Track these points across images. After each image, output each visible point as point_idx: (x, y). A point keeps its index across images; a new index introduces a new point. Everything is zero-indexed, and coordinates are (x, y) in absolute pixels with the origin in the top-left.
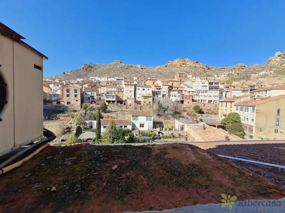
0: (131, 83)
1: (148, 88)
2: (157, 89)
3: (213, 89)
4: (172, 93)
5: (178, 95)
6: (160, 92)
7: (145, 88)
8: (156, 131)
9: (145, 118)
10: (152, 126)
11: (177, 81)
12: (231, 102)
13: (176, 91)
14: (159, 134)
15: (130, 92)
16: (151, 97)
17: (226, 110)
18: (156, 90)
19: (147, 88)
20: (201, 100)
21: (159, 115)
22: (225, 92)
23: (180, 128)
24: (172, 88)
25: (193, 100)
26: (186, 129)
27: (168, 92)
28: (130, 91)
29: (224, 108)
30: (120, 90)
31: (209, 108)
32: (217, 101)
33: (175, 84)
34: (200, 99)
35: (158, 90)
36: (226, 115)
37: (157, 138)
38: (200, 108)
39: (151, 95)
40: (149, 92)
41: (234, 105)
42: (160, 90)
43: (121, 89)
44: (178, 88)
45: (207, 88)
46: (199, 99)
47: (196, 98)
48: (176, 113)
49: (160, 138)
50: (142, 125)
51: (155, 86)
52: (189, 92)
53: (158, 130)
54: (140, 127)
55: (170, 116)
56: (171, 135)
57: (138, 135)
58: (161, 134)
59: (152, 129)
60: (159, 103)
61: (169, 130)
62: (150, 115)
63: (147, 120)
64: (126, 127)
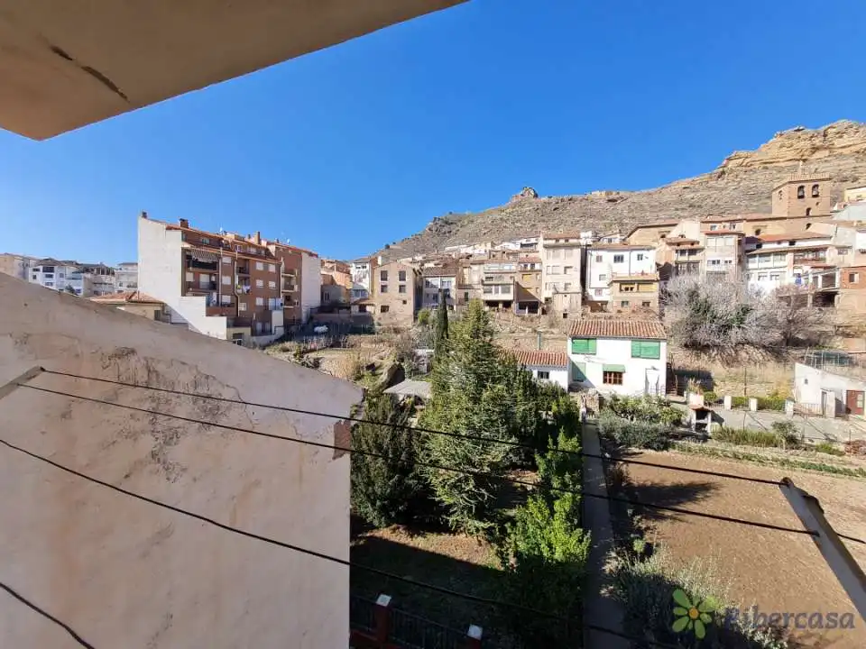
0: (567, 241)
1: (640, 252)
2: (683, 252)
4: (754, 264)
5: (797, 271)
6: (698, 262)
7: (626, 255)
8: (685, 403)
9: (626, 345)
10: (663, 382)
11: (785, 218)
13: (782, 253)
14: (701, 421)
15: (565, 272)
16: (650, 282)
18: (674, 258)
19: (635, 254)
21: (695, 346)
23: (831, 404)
24: (759, 246)
27: (734, 263)
28: (566, 268)
30: (529, 268)
33: (772, 230)
35: (685, 258)
37: (684, 436)
39: (657, 276)
40: (646, 266)
42: (693, 258)
43: (533, 265)
44: (792, 243)
49: (705, 438)
50: (614, 377)
51: (670, 244)
53: (696, 400)
54: (605, 381)
55: (757, 354)
56: (772, 431)
57: (596, 410)
58: (713, 420)
59: (662, 395)
60: (693, 294)
61: (760, 408)
62: (652, 335)
63: (638, 357)
64: (547, 376)
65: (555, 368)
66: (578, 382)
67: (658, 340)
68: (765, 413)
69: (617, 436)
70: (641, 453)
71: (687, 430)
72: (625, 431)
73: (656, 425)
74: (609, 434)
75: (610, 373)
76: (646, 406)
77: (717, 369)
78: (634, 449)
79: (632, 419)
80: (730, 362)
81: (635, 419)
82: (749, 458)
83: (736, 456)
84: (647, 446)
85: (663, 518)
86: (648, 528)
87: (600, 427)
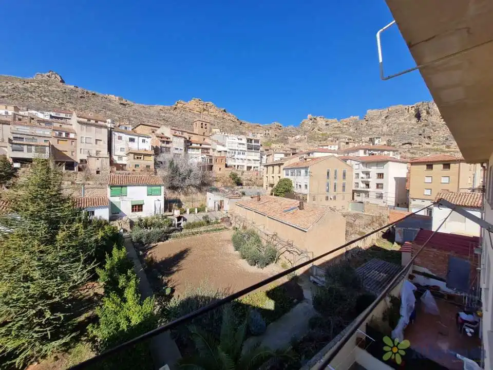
0: (96, 122)
1: (144, 138)
2: (163, 142)
3: (252, 149)
4: (190, 152)
5: (203, 156)
6: (169, 148)
7: (136, 138)
8: (172, 215)
9: (144, 189)
10: (163, 207)
11: (197, 134)
12: (279, 165)
13: (198, 148)
14: (179, 222)
15: (96, 143)
16: (150, 155)
17: (273, 177)
18: (160, 144)
19: (141, 139)
20: (238, 166)
21: (173, 188)
22: (266, 156)
23: (217, 206)
24: (191, 144)
25: (226, 166)
26: (227, 206)
27: (183, 150)
28: (97, 140)
29: (270, 175)
30: (64, 135)
31: (249, 178)
32: (257, 167)
33: (194, 138)
34: (236, 164)
35: (164, 145)
36: (273, 185)
37: (174, 230)
38: (238, 176)
39: (153, 152)
40: (146, 146)
41: (284, 169)
42: (168, 146)
43: (67, 134)
44: (201, 145)
45: (245, 148)
46: (235, 164)
47: (230, 163)
48: (204, 184)
49: (181, 229)
50: (137, 207)
51: (158, 137)
52: (220, 152)
53: (177, 213)
54: (133, 211)
55: (194, 189)
56: (202, 220)
57: (129, 230)
58: (183, 221)
59: (162, 212)
60: (172, 163)
61: (198, 212)
62: (157, 183)
63: (151, 195)
64: (93, 213)
65: (97, 208)
66: (115, 213)
67: (160, 186)
69: (144, 240)
70: (157, 245)
71: (174, 228)
72: (148, 236)
73: (163, 229)
74: (139, 241)
75: (136, 206)
76: (156, 220)
77: (182, 198)
78: (153, 245)
79: (150, 228)
80: (186, 194)
81: (152, 228)
82: (197, 233)
83: (193, 234)
84: (159, 241)
85: (174, 272)
86: (169, 281)
87: (133, 238)
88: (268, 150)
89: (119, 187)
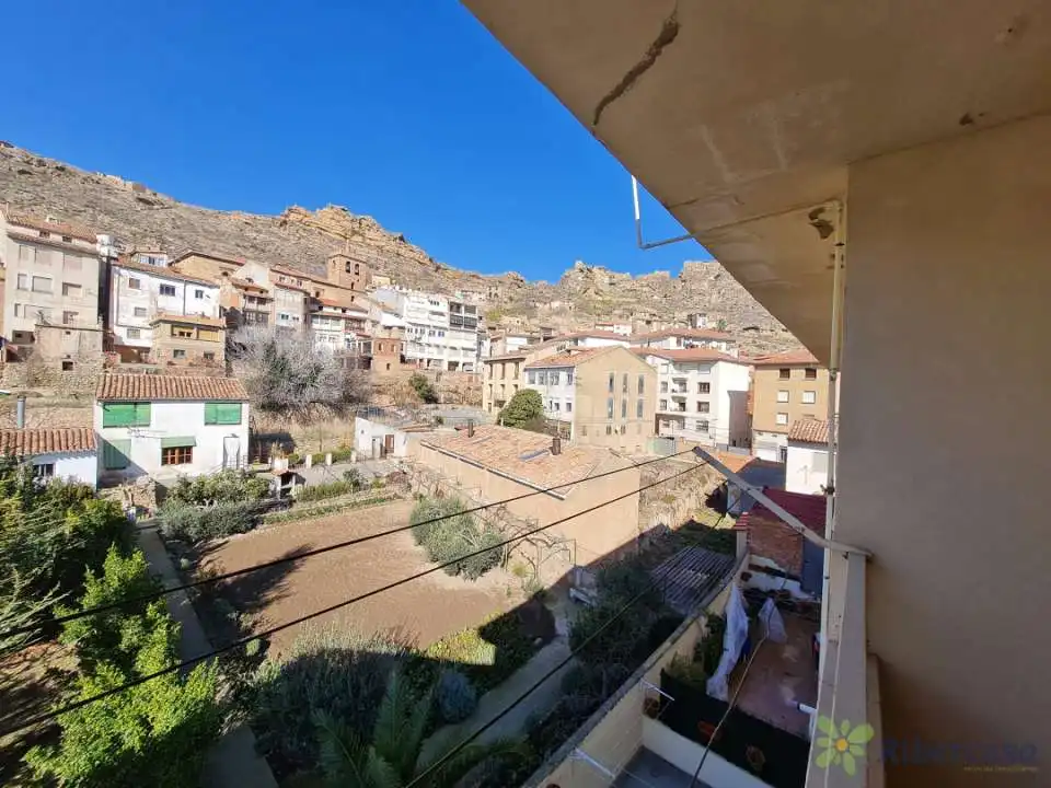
1: (199, 288)
2: (251, 299)
3: (460, 325)
4: (317, 325)
5: (348, 336)
6: (266, 314)
7: (179, 287)
8: (270, 470)
9: (198, 410)
10: (245, 450)
11: (336, 286)
12: (517, 361)
13: (337, 318)
14: (286, 486)
15: (65, 292)
16: (214, 329)
17: (503, 386)
18: (241, 304)
19: (192, 289)
20: (429, 361)
21: (273, 407)
22: (489, 340)
23: (378, 448)
24: (321, 308)
25: (403, 360)
26: (401, 449)
27: (301, 320)
28: (66, 286)
29: (497, 381)
31: (452, 387)
32: (471, 364)
33: (328, 295)
34: (426, 356)
35: (253, 306)
36: (504, 402)
37: (270, 506)
38: (429, 383)
39: (223, 322)
40: (207, 306)
41: (525, 370)
42: (262, 308)
44: (344, 311)
45: (445, 322)
46: (420, 355)
47: (410, 352)
48: (349, 399)
49: (291, 503)
50: (178, 453)
51: (237, 286)
52: (390, 328)
53: (280, 464)
54: (165, 462)
55: (325, 411)
56: (343, 480)
57: (153, 507)
58: (296, 483)
59: (244, 464)
60: (270, 349)
61: (334, 461)
62: (233, 396)
63: (214, 424)
64: (50, 468)
65: (63, 456)
66: (115, 467)
67: (240, 402)
68: (338, 466)
69: (192, 532)
70: (226, 542)
71: (272, 500)
72: (204, 522)
73: (241, 504)
74: (180, 534)
75: (173, 449)
76: (227, 482)
77: (295, 429)
78: (217, 541)
79: (211, 503)
80: (305, 421)
81: (215, 502)
82: (328, 510)
83: (320, 512)
84: (233, 531)
85: (268, 603)
86: (255, 623)
87: (165, 527)
88: (494, 329)
89: (127, 403)
